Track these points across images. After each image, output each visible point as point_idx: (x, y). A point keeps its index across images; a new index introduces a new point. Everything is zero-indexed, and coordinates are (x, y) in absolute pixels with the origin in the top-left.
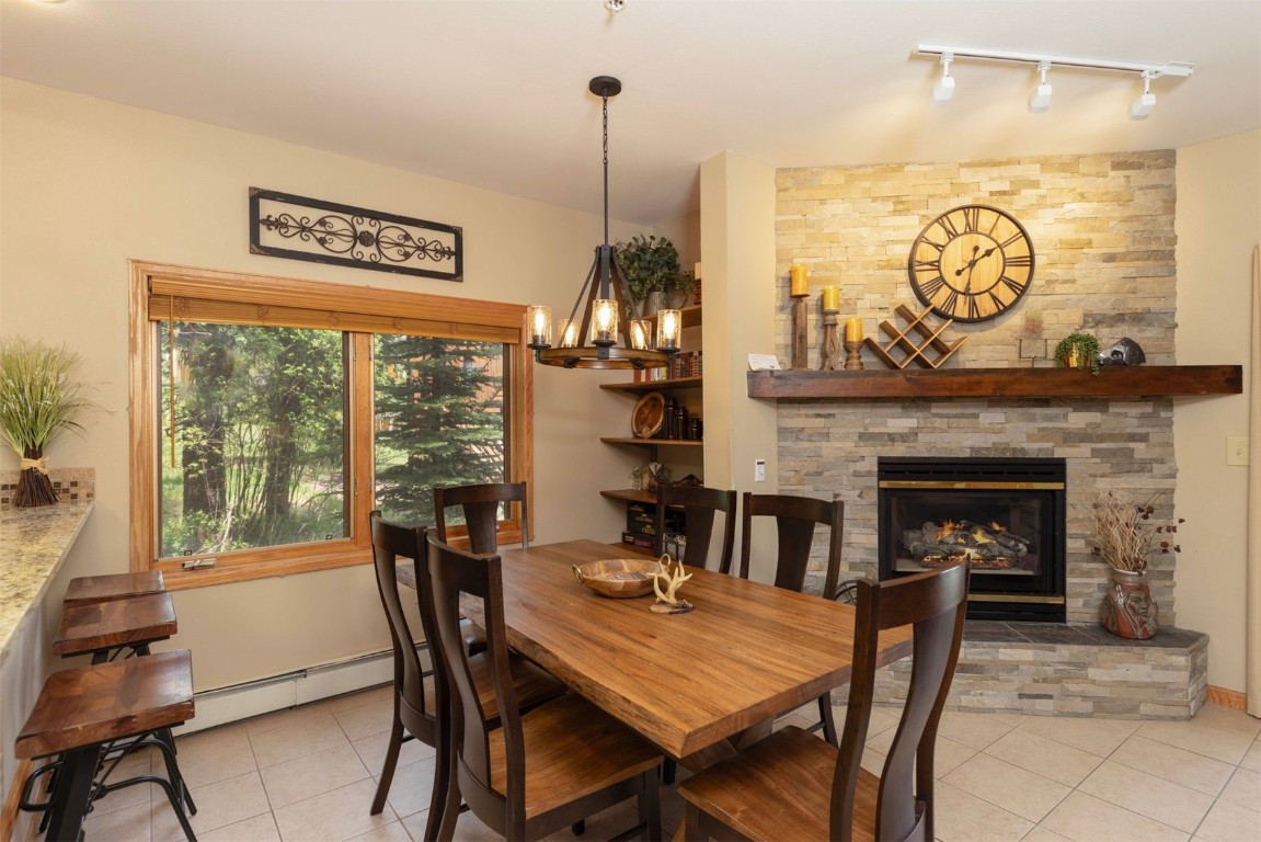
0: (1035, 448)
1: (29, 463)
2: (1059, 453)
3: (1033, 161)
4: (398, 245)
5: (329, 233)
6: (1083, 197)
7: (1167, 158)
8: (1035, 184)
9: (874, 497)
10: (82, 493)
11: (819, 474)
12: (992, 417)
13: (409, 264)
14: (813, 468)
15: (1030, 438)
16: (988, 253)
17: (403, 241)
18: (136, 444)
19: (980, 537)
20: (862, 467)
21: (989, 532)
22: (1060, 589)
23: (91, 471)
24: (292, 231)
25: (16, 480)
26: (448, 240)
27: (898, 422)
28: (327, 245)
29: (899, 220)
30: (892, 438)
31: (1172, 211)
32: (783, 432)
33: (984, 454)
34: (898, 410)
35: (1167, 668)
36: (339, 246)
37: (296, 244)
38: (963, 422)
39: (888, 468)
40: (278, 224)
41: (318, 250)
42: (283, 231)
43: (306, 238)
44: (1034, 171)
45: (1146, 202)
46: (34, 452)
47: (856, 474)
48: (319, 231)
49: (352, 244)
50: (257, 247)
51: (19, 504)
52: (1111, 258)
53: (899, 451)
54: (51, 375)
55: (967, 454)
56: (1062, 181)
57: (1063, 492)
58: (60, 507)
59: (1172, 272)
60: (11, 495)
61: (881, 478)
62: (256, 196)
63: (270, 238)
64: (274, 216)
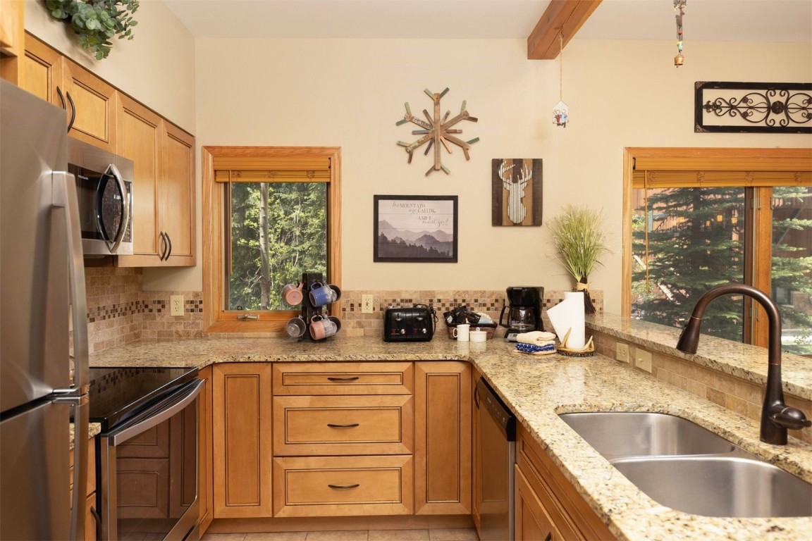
1: (583, 286)
4: (804, 108)
5: (750, 108)
10: (597, 307)
17: (805, 106)
18: (625, 276)
23: (602, 293)
24: (724, 110)
28: (748, 118)
36: (757, 118)
37: (726, 121)
40: (715, 107)
41: (742, 123)
42: (718, 111)
43: (733, 114)
48: (743, 107)
49: (766, 114)
50: (699, 125)
62: (700, 89)
63: (709, 119)
64: (709, 96)
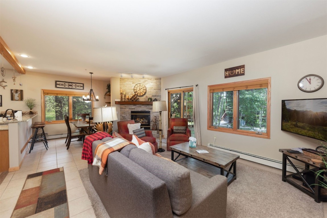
0: (147, 110)
1: (31, 110)
2: (149, 111)
3: (147, 78)
4: (75, 86)
6: (152, 83)
7: (160, 79)
8: (147, 81)
9: (130, 115)
10: (36, 113)
11: (125, 113)
12: (143, 107)
13: (76, 88)
14: (124, 112)
15: (147, 109)
16: (142, 88)
18: (42, 109)
19: (142, 120)
20: (129, 112)
21: (143, 119)
22: (150, 126)
23: (37, 111)
25: (29, 112)
26: (82, 85)
27: (133, 107)
29: (133, 84)
30: (132, 109)
31: (161, 84)
32: (121, 108)
33: (142, 111)
34: (133, 105)
35: (155, 132)
37: (61, 86)
38: (140, 107)
39: (132, 112)
40: (59, 84)
41: (64, 87)
44: (147, 79)
45: (158, 83)
46: (31, 109)
47: (129, 113)
48: (64, 85)
49: (68, 86)
50: (56, 87)
51: (29, 114)
52: (155, 89)
53: (133, 110)
54: (33, 101)
55: (140, 111)
56: (150, 81)
57: (150, 115)
58: (34, 115)
59: (161, 91)
60: (29, 113)
61: (131, 113)
62: (56, 82)
63: (58, 86)
64: (58, 83)
